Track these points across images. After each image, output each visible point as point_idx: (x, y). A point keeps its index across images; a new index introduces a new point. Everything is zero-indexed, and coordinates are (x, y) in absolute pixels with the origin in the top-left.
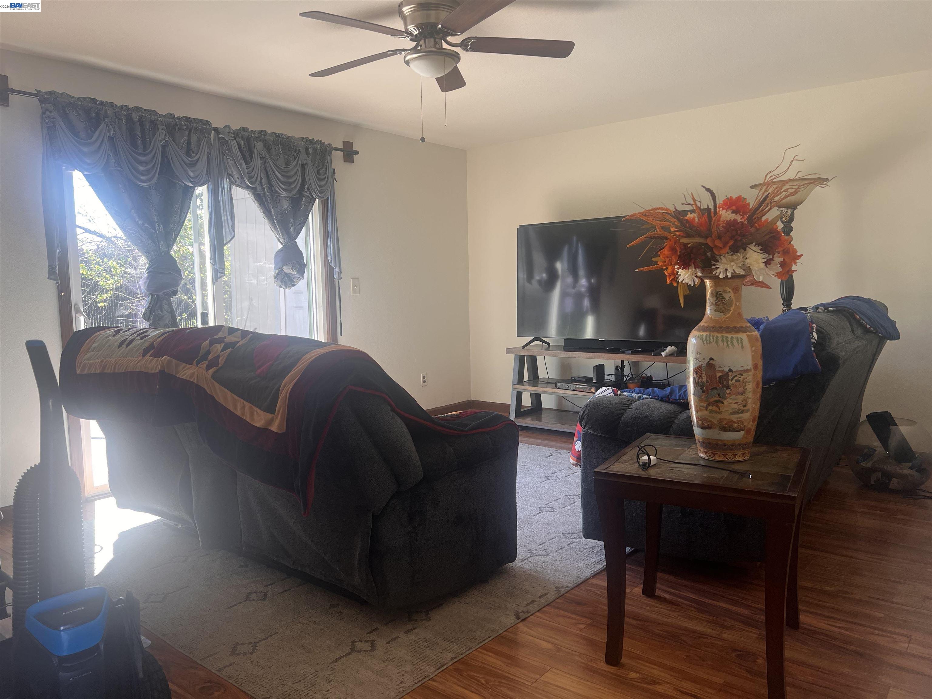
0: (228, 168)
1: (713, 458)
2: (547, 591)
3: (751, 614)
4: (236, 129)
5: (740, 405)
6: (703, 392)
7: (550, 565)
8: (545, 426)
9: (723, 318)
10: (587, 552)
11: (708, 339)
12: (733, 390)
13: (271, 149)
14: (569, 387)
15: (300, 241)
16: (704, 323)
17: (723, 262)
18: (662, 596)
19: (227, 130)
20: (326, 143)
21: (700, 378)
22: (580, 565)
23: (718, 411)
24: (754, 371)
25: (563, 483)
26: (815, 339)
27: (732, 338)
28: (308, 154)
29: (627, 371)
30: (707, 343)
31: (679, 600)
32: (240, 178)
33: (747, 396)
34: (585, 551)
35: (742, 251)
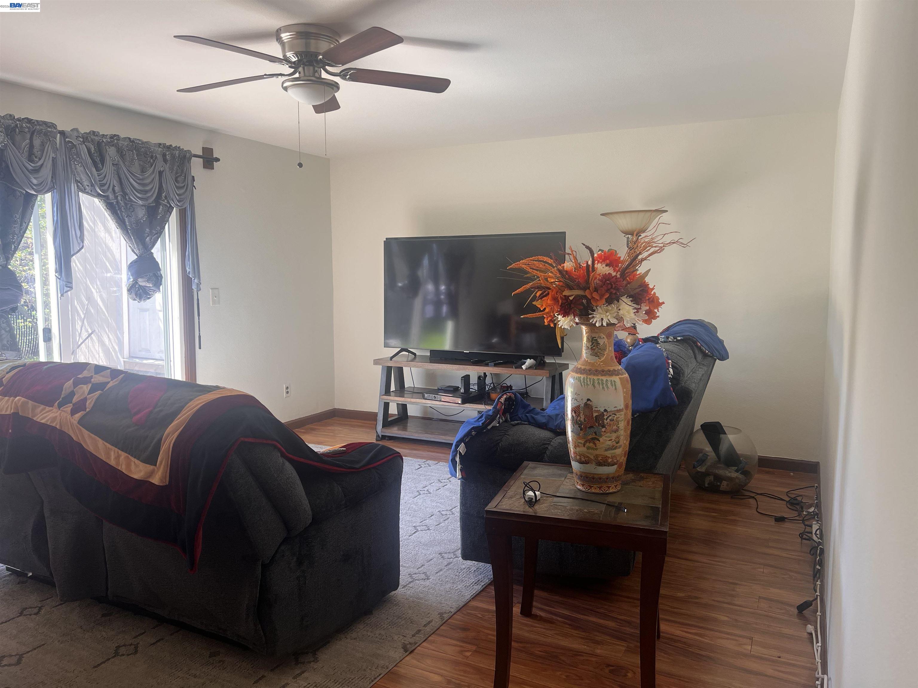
0: (76, 174)
1: (589, 491)
2: (431, 619)
3: (618, 627)
4: (85, 133)
5: (613, 441)
6: (581, 430)
7: (432, 589)
8: (412, 436)
9: (598, 361)
10: (465, 572)
11: (585, 381)
12: (608, 428)
13: (124, 155)
14: (436, 398)
15: (156, 251)
16: (581, 365)
17: (599, 312)
18: (538, 614)
19: (75, 134)
20: (185, 150)
21: (578, 417)
22: (459, 587)
23: (595, 447)
24: (626, 411)
25: (435, 498)
26: (672, 375)
27: (607, 380)
28: (165, 161)
29: (488, 380)
30: (584, 385)
31: (554, 617)
32: (90, 185)
33: (619, 434)
34: (463, 571)
35: (616, 302)
